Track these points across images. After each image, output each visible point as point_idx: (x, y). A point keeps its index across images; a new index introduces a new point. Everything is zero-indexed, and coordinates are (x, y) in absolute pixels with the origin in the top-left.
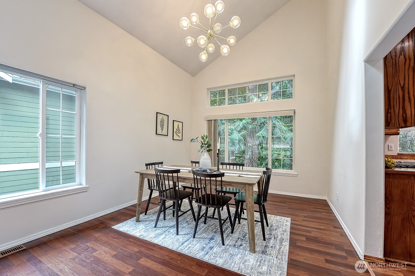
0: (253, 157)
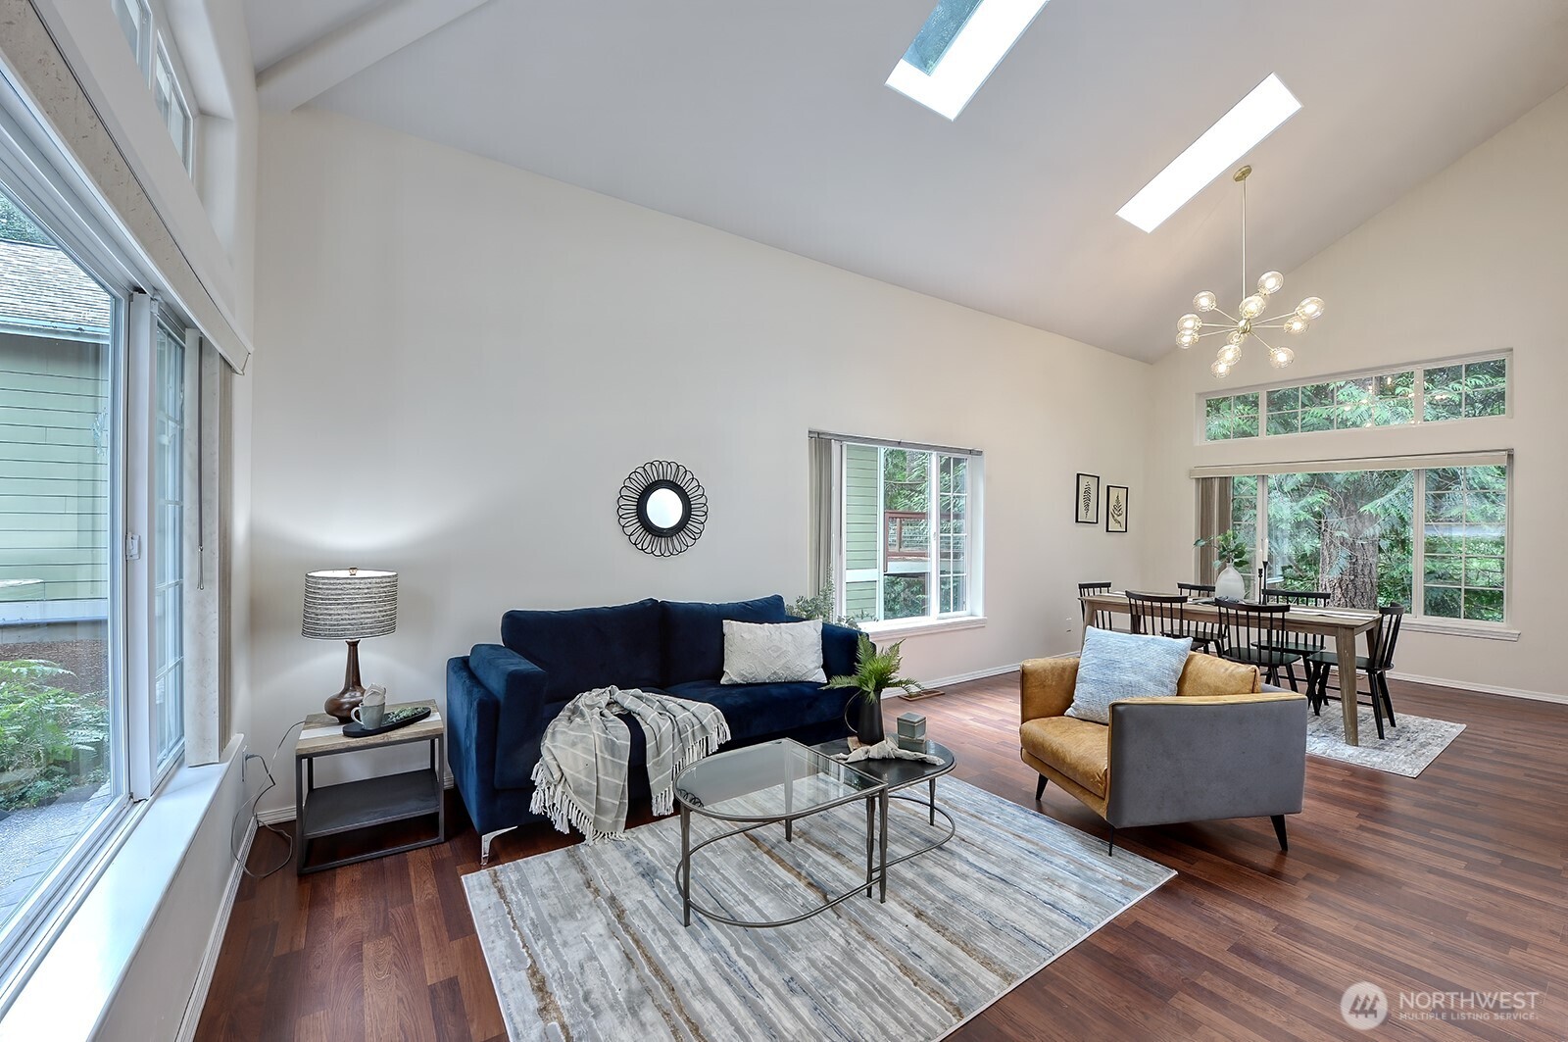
0: (1359, 583)
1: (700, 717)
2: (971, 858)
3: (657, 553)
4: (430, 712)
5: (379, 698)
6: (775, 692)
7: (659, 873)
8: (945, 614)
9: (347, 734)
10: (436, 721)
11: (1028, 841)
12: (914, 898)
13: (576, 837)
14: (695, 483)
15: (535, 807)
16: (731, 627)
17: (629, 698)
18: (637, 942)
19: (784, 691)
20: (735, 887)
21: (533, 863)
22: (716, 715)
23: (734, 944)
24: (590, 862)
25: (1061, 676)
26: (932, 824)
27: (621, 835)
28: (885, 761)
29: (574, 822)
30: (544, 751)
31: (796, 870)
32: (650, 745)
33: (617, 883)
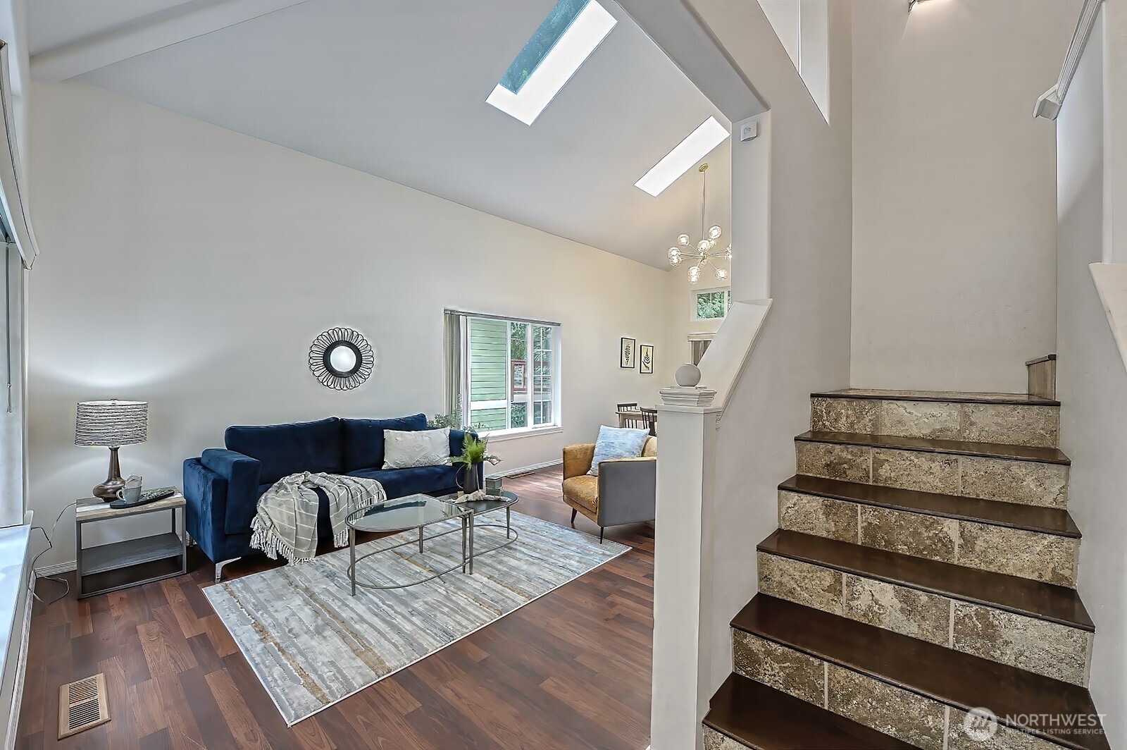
1: (366, 487)
2: (525, 551)
3: (338, 388)
4: (173, 493)
5: (137, 483)
6: (417, 471)
7: (337, 574)
8: (536, 425)
9: (112, 507)
10: (179, 497)
11: (559, 541)
12: (489, 571)
13: (282, 561)
14: (364, 343)
15: (254, 544)
16: (388, 434)
17: (318, 478)
18: (322, 606)
19: (424, 470)
20: (384, 576)
21: (252, 578)
22: (377, 485)
23: (381, 600)
24: (292, 574)
25: (585, 453)
26: (508, 538)
27: (313, 558)
28: (478, 502)
29: (280, 551)
30: (259, 510)
31: (424, 566)
32: (332, 505)
33: (310, 582)
